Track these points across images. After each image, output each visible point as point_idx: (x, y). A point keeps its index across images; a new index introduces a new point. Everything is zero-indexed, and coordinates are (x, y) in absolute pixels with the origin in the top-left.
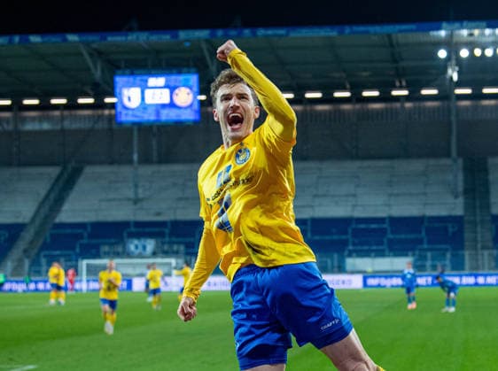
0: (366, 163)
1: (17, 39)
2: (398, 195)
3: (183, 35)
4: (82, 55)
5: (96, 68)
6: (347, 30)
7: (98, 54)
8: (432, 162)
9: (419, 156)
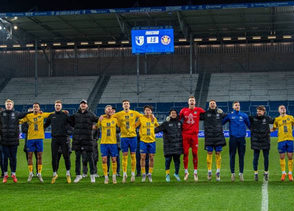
0: (254, 74)
1: (84, 12)
2: (271, 90)
3: (168, 8)
4: (116, 19)
5: (122, 26)
6: (252, 5)
7: (123, 19)
8: (288, 73)
9: (282, 70)
